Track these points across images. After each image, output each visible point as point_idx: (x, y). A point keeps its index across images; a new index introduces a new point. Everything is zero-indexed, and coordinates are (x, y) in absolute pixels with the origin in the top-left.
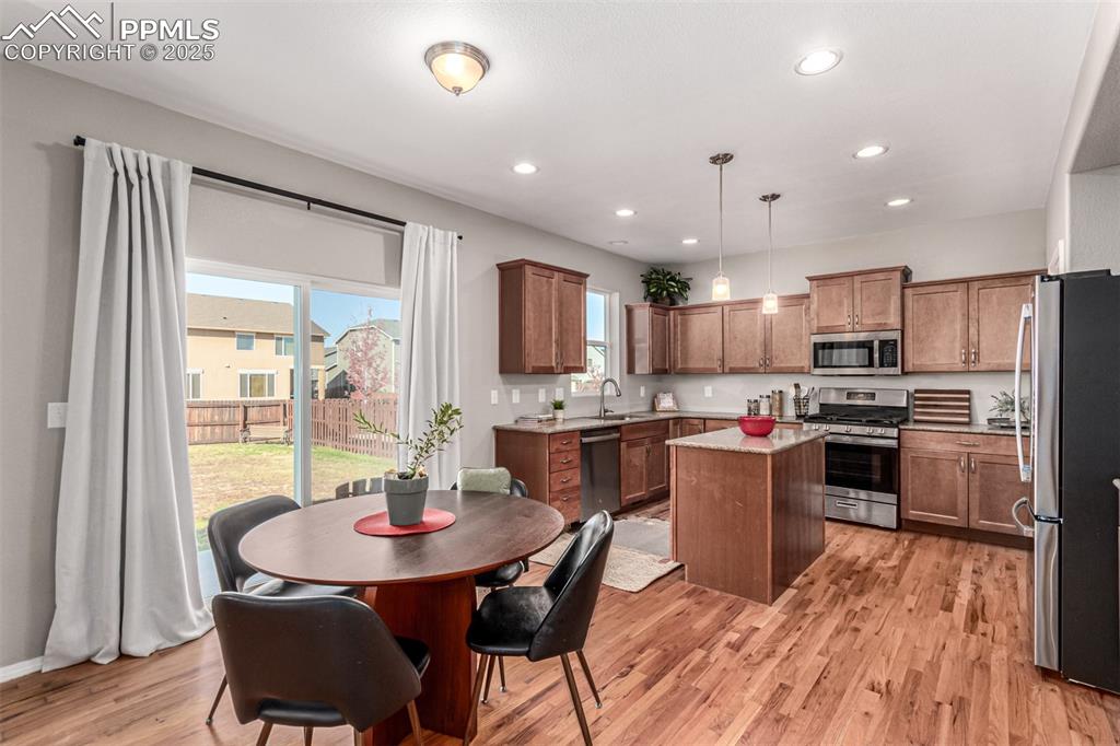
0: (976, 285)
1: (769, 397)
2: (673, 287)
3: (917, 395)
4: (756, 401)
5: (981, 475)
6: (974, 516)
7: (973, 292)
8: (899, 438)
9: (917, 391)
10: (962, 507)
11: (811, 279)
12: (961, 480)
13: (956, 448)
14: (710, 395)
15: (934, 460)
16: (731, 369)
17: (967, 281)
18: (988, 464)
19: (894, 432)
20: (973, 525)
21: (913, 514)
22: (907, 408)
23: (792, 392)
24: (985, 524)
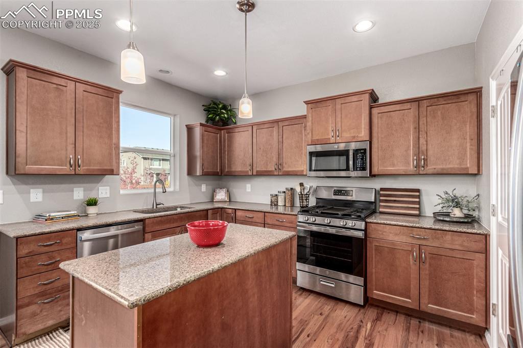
0: (425, 103)
1: (284, 192)
2: (223, 113)
3: (381, 192)
4: (277, 195)
5: (430, 265)
6: (424, 300)
7: (423, 109)
8: (365, 230)
9: (382, 189)
10: (414, 291)
11: (307, 103)
12: (414, 268)
13: (410, 240)
14: (250, 190)
15: (392, 250)
16: (257, 171)
17: (418, 100)
18: (435, 256)
19: (361, 225)
20: (423, 308)
21: (377, 294)
22: (375, 202)
23: (298, 189)
24: (433, 307)
